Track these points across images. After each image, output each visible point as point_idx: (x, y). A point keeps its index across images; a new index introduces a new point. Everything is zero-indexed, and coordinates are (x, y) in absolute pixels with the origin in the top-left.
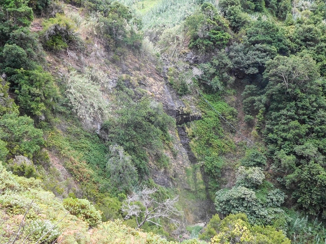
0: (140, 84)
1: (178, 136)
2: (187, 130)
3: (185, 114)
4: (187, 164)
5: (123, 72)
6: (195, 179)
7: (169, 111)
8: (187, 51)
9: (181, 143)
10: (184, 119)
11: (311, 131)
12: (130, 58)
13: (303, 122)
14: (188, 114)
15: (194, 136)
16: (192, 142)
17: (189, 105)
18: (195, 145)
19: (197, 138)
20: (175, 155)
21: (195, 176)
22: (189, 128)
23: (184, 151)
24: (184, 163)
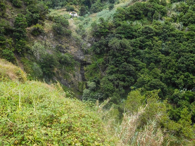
0: (66, 48)
1: (79, 70)
2: (84, 68)
3: (84, 62)
4: (80, 80)
5: (60, 44)
6: (83, 88)
7: (77, 60)
8: (91, 37)
9: (80, 72)
10: (84, 64)
11: (118, 70)
12: (64, 39)
13: (116, 66)
14: (85, 62)
15: (87, 71)
16: (85, 73)
17: (88, 58)
18: (86, 74)
19: (88, 72)
20: (74, 76)
21: (83, 86)
22: (85, 67)
23: (80, 75)
24: (78, 80)
